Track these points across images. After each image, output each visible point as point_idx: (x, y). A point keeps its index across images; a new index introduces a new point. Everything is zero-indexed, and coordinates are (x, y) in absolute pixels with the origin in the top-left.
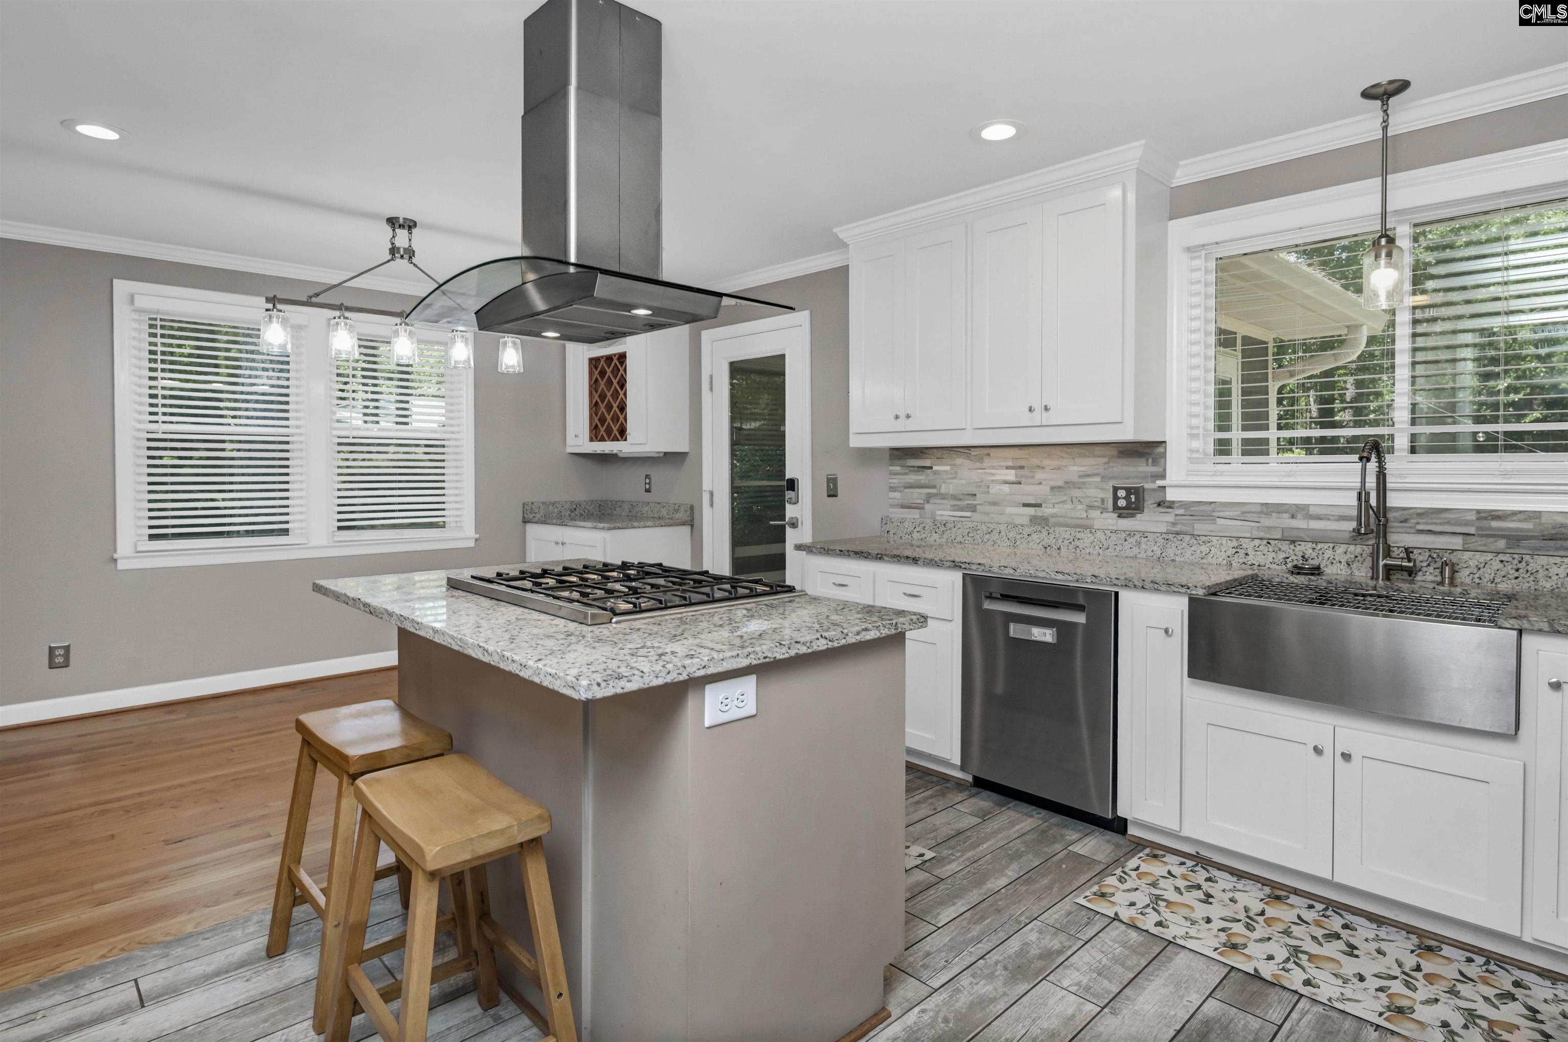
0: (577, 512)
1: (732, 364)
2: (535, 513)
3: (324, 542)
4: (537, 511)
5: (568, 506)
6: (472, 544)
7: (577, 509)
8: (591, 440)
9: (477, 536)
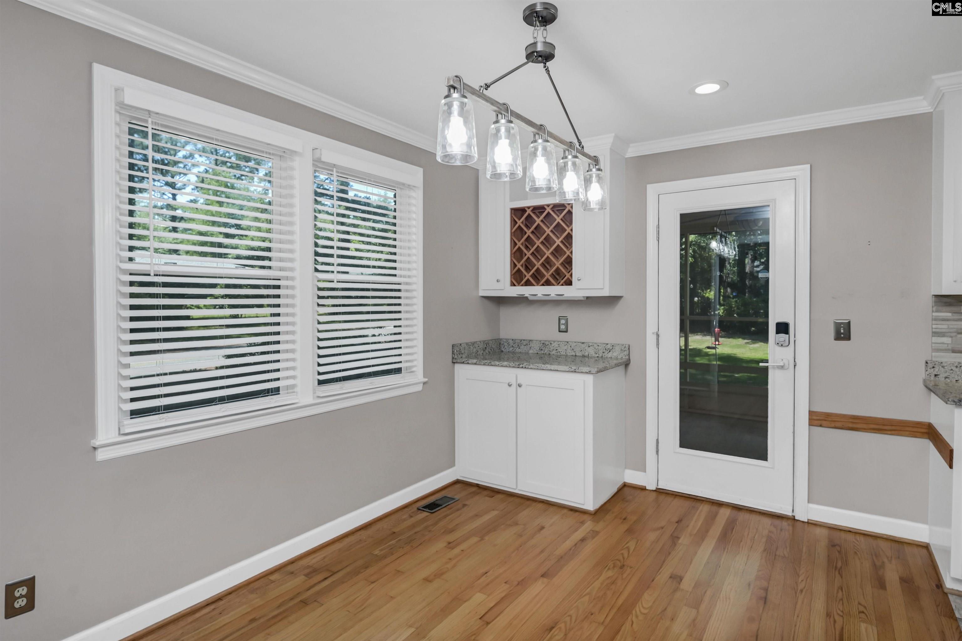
0: (487, 351)
1: (683, 217)
2: (462, 354)
3: (309, 400)
4: (463, 352)
5: (482, 346)
6: (419, 388)
7: (487, 348)
8: (513, 284)
9: (426, 380)
